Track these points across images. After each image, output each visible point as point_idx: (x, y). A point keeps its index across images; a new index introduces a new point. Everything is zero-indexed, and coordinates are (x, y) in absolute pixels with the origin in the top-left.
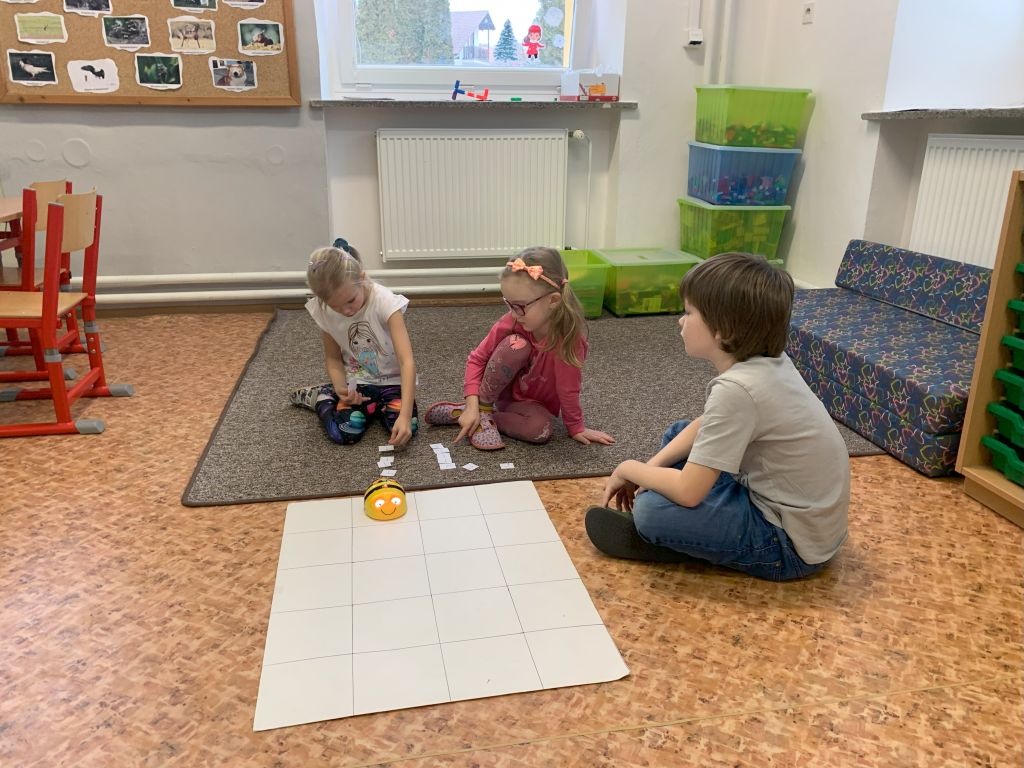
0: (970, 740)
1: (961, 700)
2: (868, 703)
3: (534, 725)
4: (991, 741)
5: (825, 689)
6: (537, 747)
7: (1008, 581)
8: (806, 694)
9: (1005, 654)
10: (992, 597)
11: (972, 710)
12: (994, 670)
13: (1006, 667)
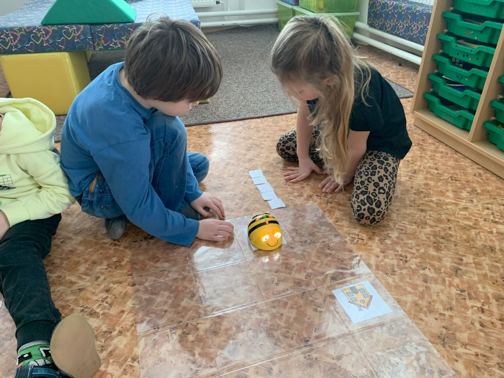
0: (399, 249)
1: (397, 228)
2: (350, 234)
3: (170, 260)
4: (409, 248)
5: (328, 229)
6: (169, 272)
7: (430, 167)
8: (318, 232)
9: (423, 204)
10: (420, 176)
11: (402, 233)
12: (415, 212)
13: (422, 210)
